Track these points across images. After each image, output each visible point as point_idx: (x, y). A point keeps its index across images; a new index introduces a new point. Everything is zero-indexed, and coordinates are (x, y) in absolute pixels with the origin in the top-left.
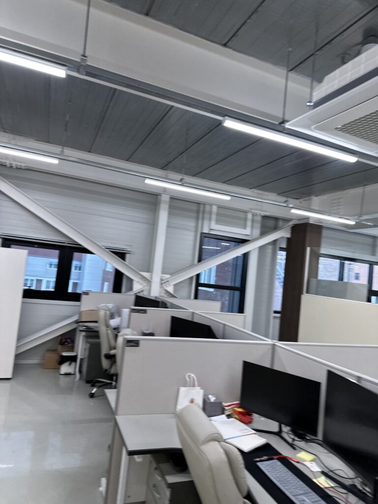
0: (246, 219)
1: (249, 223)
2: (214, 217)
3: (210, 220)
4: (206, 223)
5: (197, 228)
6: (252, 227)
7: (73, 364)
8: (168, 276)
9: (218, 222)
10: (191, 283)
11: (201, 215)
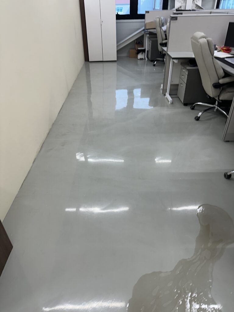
7: (144, 53)
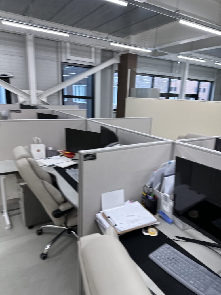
0: (90, 52)
1: (93, 55)
2: (68, 51)
3: (66, 53)
4: (64, 55)
5: (57, 58)
6: (96, 57)
8: (41, 92)
9: (72, 54)
10: (59, 96)
11: (59, 50)
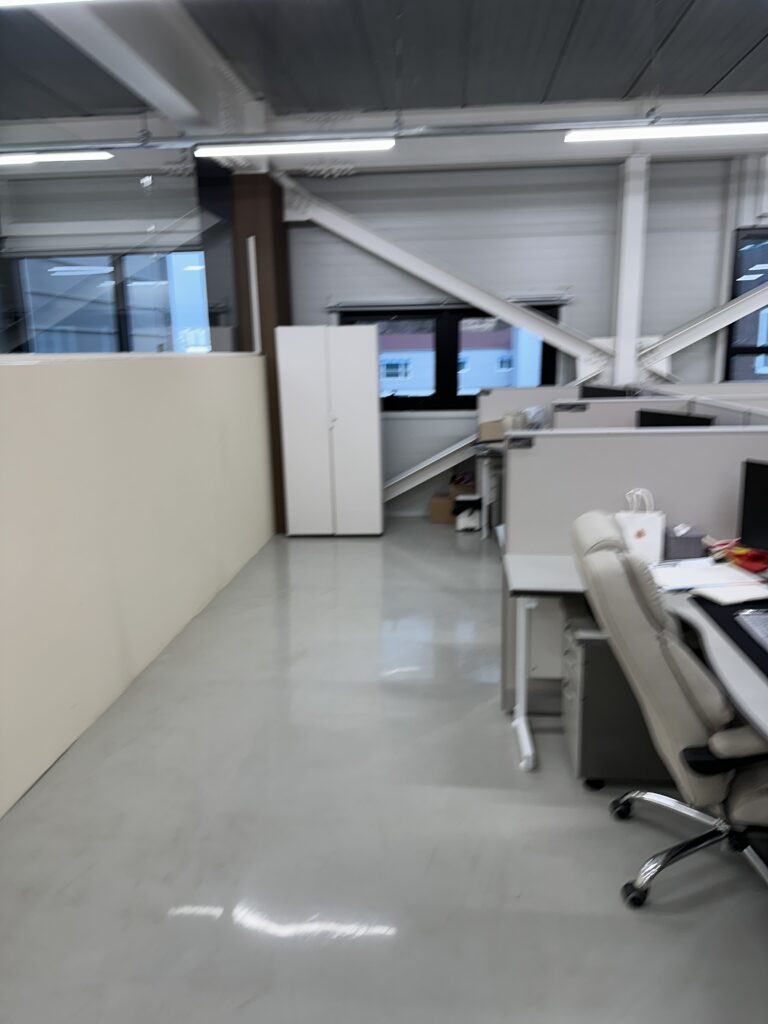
3: (758, 191)
4: (748, 203)
5: (723, 218)
7: (476, 514)
8: (654, 339)
10: (713, 350)
11: (733, 187)
